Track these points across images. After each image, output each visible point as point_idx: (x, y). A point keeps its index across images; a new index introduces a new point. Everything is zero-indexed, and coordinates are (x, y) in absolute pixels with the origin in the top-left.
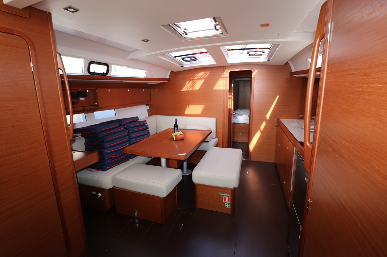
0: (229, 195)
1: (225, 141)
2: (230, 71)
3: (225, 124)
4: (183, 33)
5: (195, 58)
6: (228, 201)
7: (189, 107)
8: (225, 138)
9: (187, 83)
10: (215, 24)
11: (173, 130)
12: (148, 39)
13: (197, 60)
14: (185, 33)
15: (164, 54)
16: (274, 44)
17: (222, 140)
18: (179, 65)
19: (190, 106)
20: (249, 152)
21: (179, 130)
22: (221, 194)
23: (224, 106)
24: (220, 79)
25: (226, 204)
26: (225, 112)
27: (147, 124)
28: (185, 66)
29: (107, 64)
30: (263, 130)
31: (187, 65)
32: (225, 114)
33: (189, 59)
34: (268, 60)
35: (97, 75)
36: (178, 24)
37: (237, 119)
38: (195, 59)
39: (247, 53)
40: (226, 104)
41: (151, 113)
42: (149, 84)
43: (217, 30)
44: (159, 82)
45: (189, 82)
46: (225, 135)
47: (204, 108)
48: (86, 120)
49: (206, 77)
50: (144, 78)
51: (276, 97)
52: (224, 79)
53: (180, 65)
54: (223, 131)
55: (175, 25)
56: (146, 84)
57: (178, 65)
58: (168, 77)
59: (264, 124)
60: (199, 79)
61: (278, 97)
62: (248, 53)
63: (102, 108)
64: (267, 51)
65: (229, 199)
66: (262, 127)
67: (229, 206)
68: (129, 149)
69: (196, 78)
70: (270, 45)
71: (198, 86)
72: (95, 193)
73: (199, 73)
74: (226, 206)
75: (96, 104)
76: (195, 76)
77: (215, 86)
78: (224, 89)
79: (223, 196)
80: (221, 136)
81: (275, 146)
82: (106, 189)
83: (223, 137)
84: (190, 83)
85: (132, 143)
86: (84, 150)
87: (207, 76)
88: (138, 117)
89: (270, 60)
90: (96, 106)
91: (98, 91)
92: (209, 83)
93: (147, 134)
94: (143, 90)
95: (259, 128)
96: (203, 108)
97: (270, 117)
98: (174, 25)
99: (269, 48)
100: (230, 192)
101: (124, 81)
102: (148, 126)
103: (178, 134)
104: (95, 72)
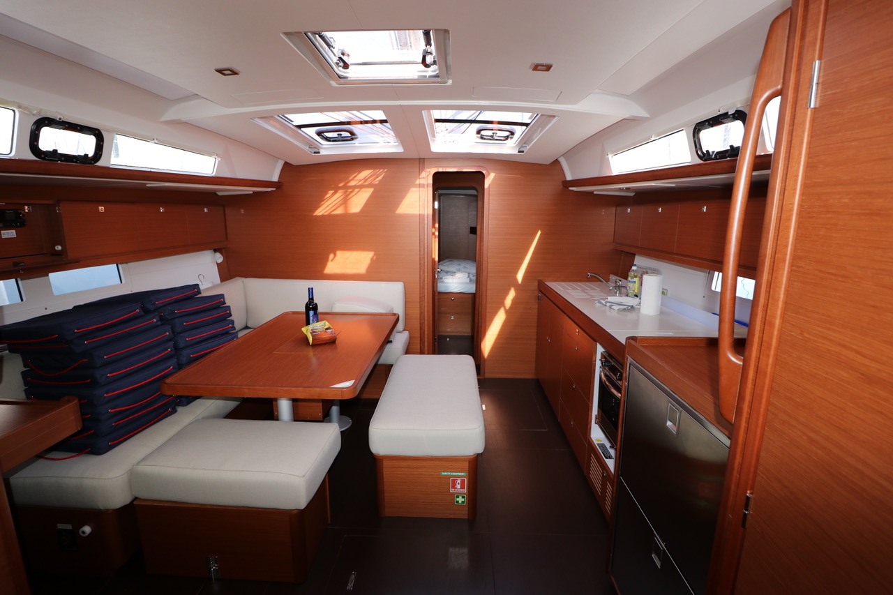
0: (463, 474)
1: (426, 336)
2: (435, 170)
3: (426, 297)
4: (337, 64)
5: (352, 133)
6: (462, 487)
7: (335, 255)
8: (426, 330)
9: (328, 196)
10: (424, 50)
11: (304, 316)
12: (235, 67)
13: (356, 138)
14: (341, 64)
15: (272, 117)
16: (542, 115)
17: (419, 335)
18: (308, 148)
19: (339, 253)
20: (482, 359)
21: (319, 316)
22: (443, 474)
23: (422, 253)
24: (413, 189)
25: (458, 497)
26: (426, 267)
27: (227, 304)
28: (323, 152)
29: (98, 130)
30: (511, 308)
31: (329, 150)
32: (424, 274)
33: (334, 135)
34: (519, 152)
35: (61, 161)
36: (328, 34)
37: (443, 282)
38: (353, 136)
39: (475, 132)
40: (426, 250)
41: (227, 273)
42: (220, 194)
43: (427, 66)
44: (250, 190)
45: (333, 194)
46: (426, 323)
47: (375, 257)
48: (22, 300)
49: (376, 182)
50: (212, 177)
51: (536, 234)
52: (421, 189)
53: (310, 149)
54: (421, 313)
55: (321, 37)
56: (213, 193)
57: (306, 148)
58: (275, 178)
59: (512, 294)
60: (361, 187)
61: (539, 233)
62: (479, 132)
63: (78, 262)
64: (519, 130)
65: (463, 482)
66: (508, 301)
67: (463, 500)
68: (179, 381)
69: (353, 183)
70: (530, 118)
71: (358, 202)
72: (69, 527)
73: (360, 172)
74: (457, 502)
75: (59, 248)
76: (351, 178)
77: (401, 206)
78: (422, 212)
79: (448, 477)
80: (418, 326)
81: (535, 342)
82: (108, 510)
83: (421, 328)
84: (338, 195)
85: (184, 360)
86: (21, 396)
87: (380, 181)
88: (198, 285)
89: (523, 152)
90: (59, 253)
91: (63, 209)
92: (385, 198)
93: (227, 333)
94: (206, 210)
95: (502, 304)
96: (372, 259)
97: (525, 278)
98: (317, 36)
99: (526, 125)
100: (466, 465)
101: (151, 184)
102: (230, 310)
103: (319, 326)
104: (55, 151)
